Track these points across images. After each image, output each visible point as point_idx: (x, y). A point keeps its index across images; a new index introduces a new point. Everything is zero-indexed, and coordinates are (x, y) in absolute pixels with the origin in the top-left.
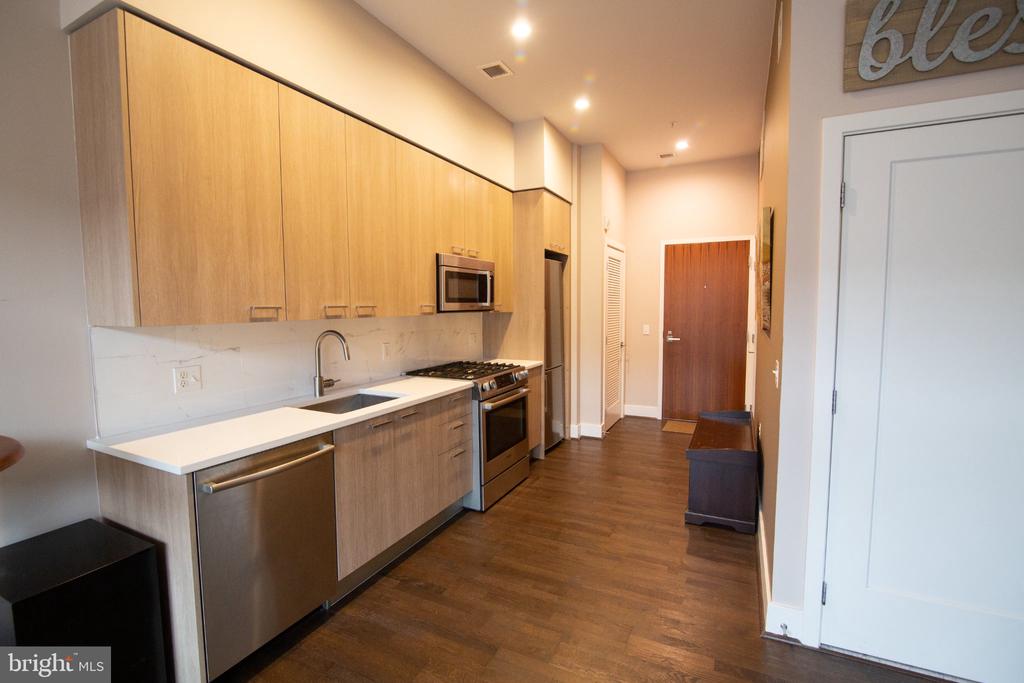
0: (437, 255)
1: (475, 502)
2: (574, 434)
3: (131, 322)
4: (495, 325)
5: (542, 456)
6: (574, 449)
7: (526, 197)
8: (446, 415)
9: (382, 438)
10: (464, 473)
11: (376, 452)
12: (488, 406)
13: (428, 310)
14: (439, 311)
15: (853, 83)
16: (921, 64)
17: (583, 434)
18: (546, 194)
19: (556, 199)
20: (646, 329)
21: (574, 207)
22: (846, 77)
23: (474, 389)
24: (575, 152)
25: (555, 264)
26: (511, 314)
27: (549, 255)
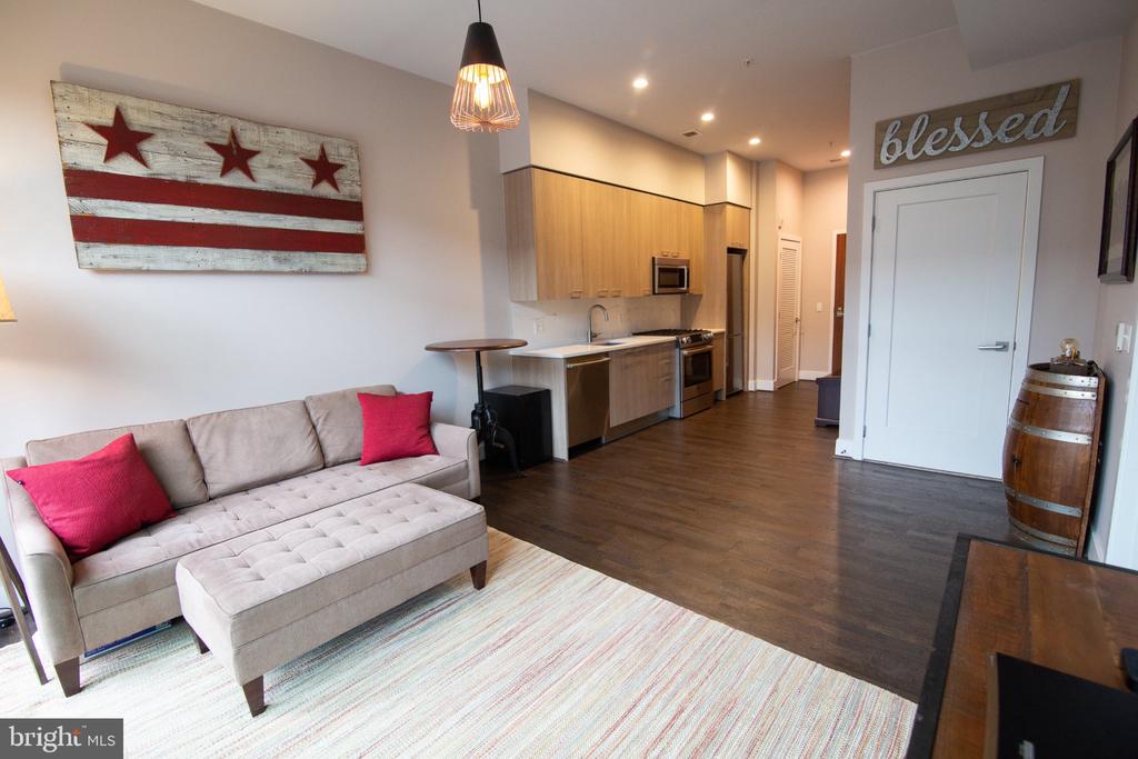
0: (653, 258)
1: (677, 413)
2: (751, 387)
3: (535, 298)
4: (690, 303)
5: (724, 398)
6: (751, 396)
7: (714, 210)
8: (660, 355)
9: (629, 360)
10: (670, 393)
11: (626, 367)
12: (685, 352)
13: (647, 293)
14: (654, 293)
15: (878, 165)
16: (910, 156)
17: (759, 388)
18: (728, 207)
19: (737, 208)
20: (819, 306)
21: (753, 212)
22: (875, 162)
23: (677, 342)
24: (755, 168)
25: (737, 257)
26: (701, 295)
27: (731, 251)
